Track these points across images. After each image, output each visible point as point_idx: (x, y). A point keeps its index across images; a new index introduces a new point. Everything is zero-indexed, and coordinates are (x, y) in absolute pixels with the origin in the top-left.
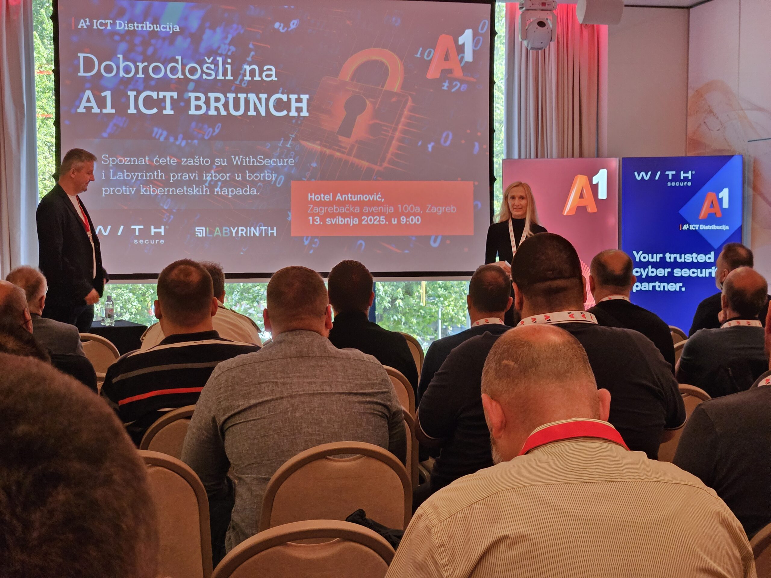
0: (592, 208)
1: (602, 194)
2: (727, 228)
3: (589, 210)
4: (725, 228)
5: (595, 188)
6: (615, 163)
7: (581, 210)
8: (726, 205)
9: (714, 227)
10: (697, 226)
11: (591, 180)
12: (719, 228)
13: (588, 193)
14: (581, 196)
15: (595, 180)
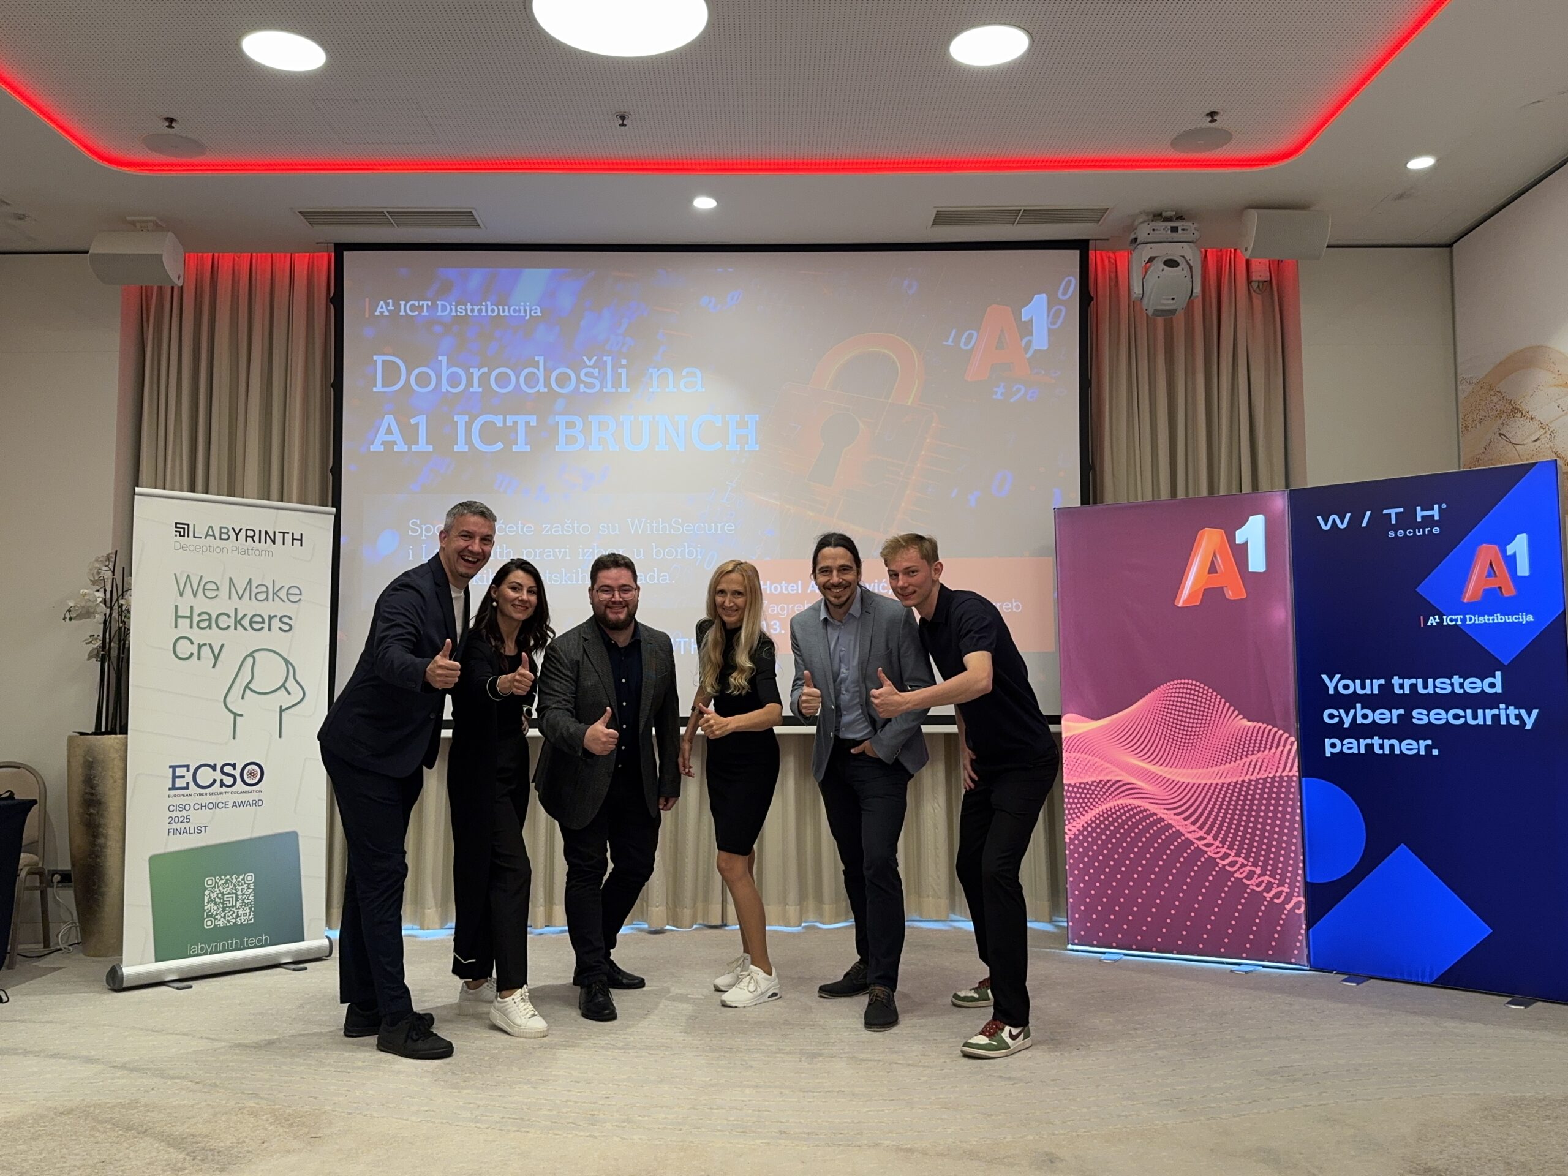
0: (1235, 591)
1: (1257, 563)
2: (1531, 618)
3: (1230, 595)
4: (1525, 618)
5: (1241, 552)
6: (1280, 503)
7: (1212, 595)
9: (1499, 618)
10: (1459, 617)
11: (1232, 538)
12: (1510, 619)
13: (1228, 561)
14: (1212, 569)
15: (1240, 536)
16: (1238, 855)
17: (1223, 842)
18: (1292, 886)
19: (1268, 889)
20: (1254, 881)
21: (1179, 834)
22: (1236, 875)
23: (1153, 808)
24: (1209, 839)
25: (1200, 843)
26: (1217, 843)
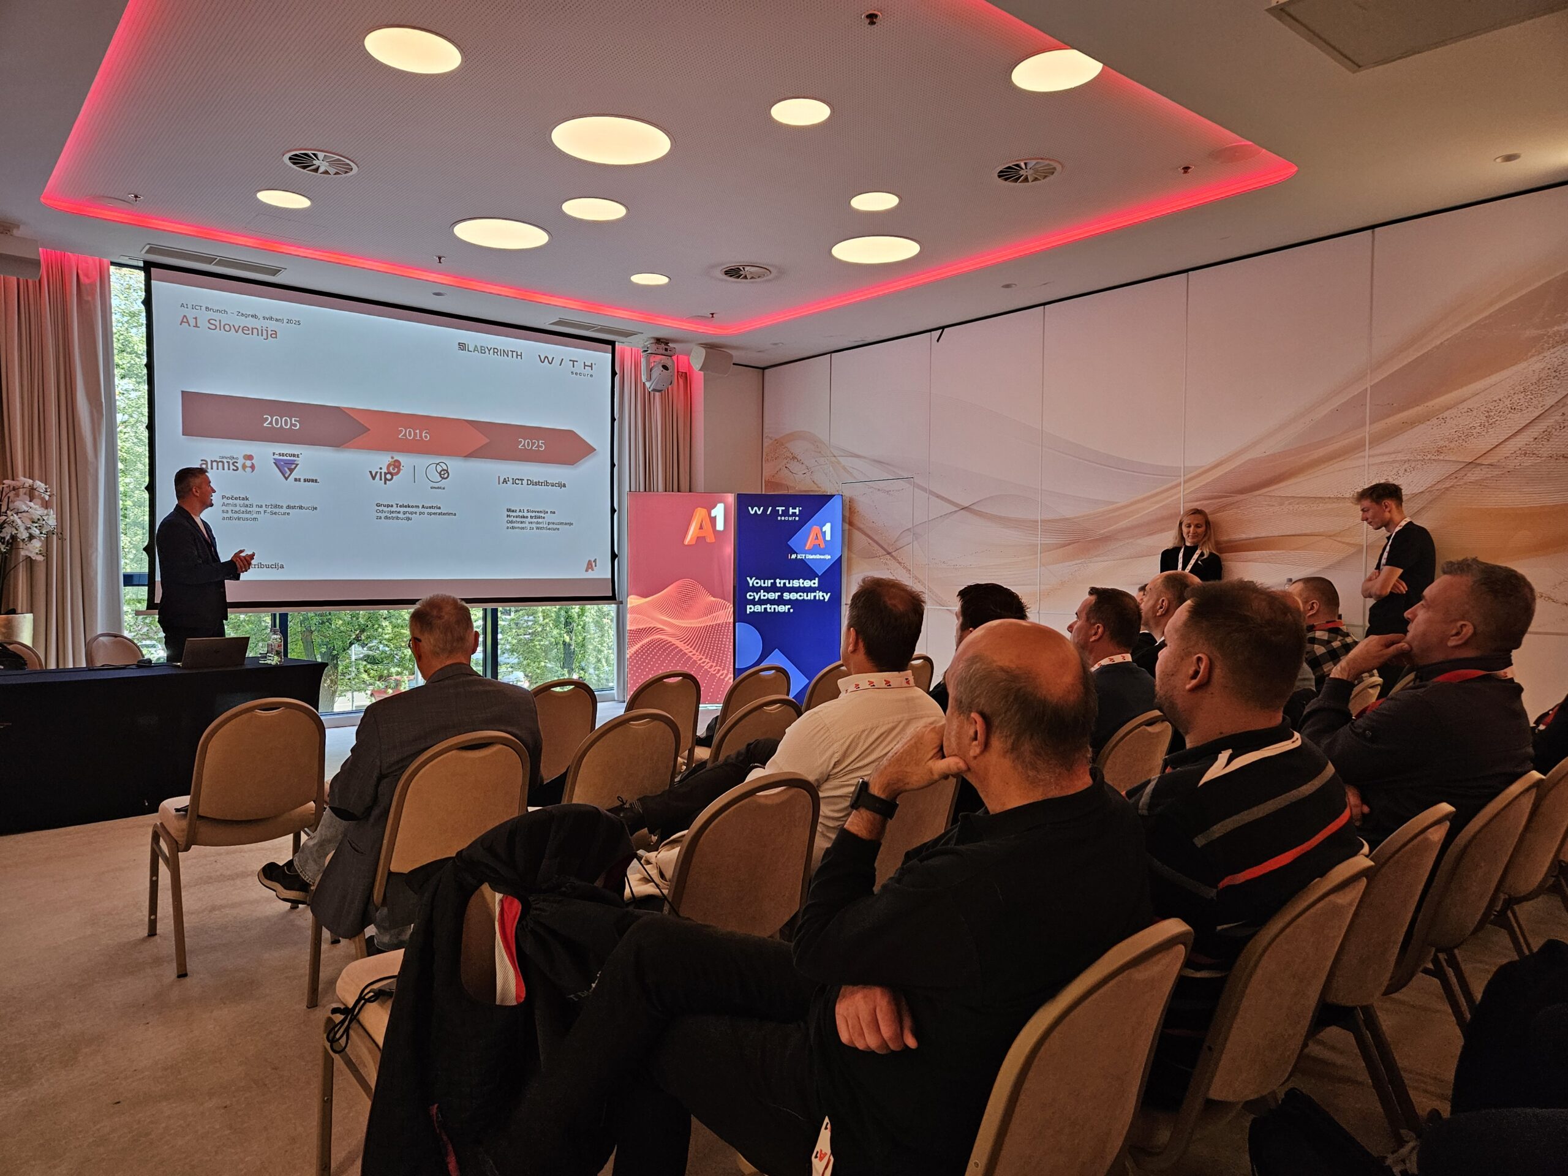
0: (710, 539)
1: (720, 526)
2: (829, 557)
3: (708, 540)
4: (828, 557)
5: (713, 520)
6: (731, 498)
7: (700, 539)
8: (828, 537)
9: (818, 557)
10: (804, 555)
11: (709, 514)
12: (822, 557)
13: (707, 525)
14: (701, 528)
15: (714, 513)
16: (706, 658)
17: (700, 653)
18: (728, 671)
19: (718, 673)
20: (713, 669)
21: (681, 650)
22: (706, 667)
23: (670, 639)
24: (694, 652)
25: (690, 654)
26: (698, 653)
